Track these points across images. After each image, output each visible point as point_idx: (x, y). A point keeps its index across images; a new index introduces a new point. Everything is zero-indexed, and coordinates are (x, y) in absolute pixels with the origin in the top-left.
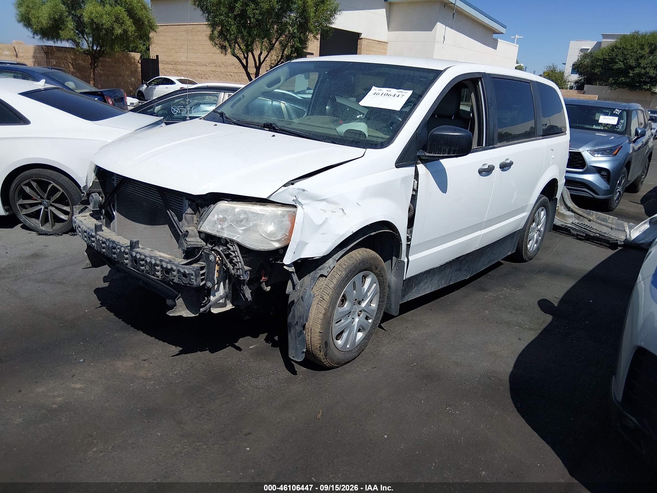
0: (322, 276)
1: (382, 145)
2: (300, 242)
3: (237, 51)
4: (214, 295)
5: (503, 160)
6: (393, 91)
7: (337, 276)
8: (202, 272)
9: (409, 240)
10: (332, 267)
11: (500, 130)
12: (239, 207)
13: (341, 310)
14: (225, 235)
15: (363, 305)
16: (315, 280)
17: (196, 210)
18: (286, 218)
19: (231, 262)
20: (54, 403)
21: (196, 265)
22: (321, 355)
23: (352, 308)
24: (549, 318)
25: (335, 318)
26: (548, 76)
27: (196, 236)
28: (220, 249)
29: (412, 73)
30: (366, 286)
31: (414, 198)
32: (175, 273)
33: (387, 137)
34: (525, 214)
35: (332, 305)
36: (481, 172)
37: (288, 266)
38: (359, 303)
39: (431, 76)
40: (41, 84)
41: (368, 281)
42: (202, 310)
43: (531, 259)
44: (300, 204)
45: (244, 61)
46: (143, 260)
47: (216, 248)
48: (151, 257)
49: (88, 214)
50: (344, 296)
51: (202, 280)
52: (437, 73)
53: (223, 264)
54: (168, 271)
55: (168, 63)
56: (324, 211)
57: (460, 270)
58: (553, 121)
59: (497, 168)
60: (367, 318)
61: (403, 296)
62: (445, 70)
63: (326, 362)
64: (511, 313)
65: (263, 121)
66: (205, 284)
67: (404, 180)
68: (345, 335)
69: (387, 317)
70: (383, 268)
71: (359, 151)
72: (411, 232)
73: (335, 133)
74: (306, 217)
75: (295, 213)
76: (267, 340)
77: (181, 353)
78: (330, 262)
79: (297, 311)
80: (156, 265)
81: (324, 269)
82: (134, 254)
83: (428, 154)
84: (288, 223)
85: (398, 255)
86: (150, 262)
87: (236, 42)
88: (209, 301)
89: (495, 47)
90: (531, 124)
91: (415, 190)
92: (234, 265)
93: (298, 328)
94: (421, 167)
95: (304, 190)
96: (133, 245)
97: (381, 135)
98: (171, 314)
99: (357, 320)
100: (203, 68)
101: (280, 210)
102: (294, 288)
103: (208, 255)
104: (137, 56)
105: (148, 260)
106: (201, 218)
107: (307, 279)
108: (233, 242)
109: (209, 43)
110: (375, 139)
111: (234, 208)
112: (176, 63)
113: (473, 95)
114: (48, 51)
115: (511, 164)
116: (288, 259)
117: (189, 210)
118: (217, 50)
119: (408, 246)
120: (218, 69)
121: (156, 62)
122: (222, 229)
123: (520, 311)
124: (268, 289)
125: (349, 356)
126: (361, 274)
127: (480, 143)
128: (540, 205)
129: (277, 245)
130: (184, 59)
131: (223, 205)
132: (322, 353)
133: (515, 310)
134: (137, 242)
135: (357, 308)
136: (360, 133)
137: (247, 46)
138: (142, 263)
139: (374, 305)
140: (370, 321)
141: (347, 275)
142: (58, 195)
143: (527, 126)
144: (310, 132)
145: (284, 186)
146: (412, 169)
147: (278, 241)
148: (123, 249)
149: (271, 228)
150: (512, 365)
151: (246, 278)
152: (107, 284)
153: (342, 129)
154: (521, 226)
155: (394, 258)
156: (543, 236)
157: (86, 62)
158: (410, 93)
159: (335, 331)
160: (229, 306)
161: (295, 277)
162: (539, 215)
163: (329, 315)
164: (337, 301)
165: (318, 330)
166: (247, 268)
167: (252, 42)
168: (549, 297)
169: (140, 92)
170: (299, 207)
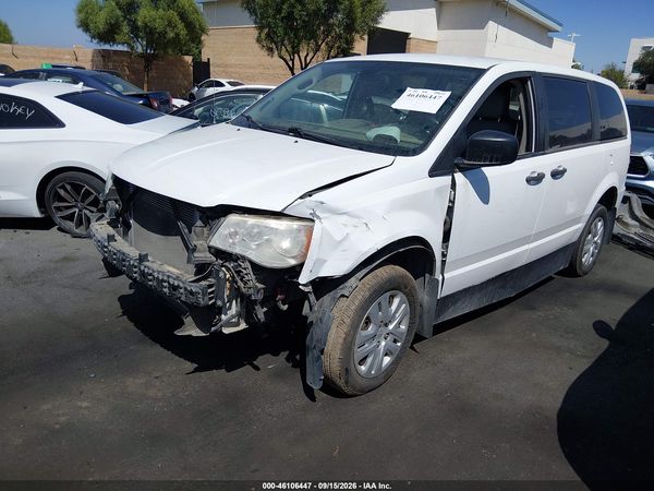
0: (343, 296)
1: (415, 152)
2: (318, 260)
3: (284, 52)
4: (226, 314)
5: (555, 167)
6: (430, 92)
7: (360, 297)
8: (210, 290)
9: (444, 255)
10: (354, 286)
11: (552, 134)
12: (251, 220)
13: (364, 333)
14: (237, 250)
15: (391, 327)
16: (335, 301)
17: (206, 223)
18: (303, 233)
19: (242, 280)
20: (57, 424)
21: (204, 283)
22: (341, 383)
23: (377, 330)
24: (605, 344)
25: (358, 342)
26: (607, 75)
27: (205, 251)
28: (231, 265)
29: (451, 72)
30: (394, 307)
31: (450, 210)
32: (182, 291)
33: (421, 142)
34: (581, 226)
35: (354, 328)
36: (529, 181)
37: (303, 285)
38: (386, 325)
39: (473, 75)
40: (79, 87)
41: (396, 301)
42: (213, 329)
43: (586, 274)
44: (318, 217)
45: (290, 63)
46: (151, 275)
47: (227, 264)
48: (159, 272)
49: (105, 222)
50: (367, 318)
51: (211, 299)
52: (480, 72)
53: (234, 281)
54: (175, 288)
55: (218, 66)
56: (345, 225)
57: (503, 287)
58: (612, 123)
59: (548, 176)
60: (395, 341)
61: (438, 316)
62: (488, 69)
63: (347, 390)
64: (562, 336)
65: (288, 126)
66: (215, 303)
67: (439, 190)
68: (369, 360)
69: (418, 338)
70: (413, 287)
71: (388, 159)
72: (447, 247)
73: (364, 139)
74: (324, 232)
75: (312, 228)
76: (288, 359)
77: (196, 370)
78: (352, 281)
79: (315, 333)
80: (163, 281)
81: (345, 289)
82: (142, 268)
83: (466, 162)
84: (305, 239)
85: (432, 272)
86: (158, 278)
87: (283, 44)
88: (220, 320)
89: (550, 45)
90: (588, 126)
91: (452, 202)
92: (245, 283)
93: (316, 353)
94: (459, 176)
95: (322, 203)
96: (142, 258)
97: (415, 140)
98: (179, 333)
99: (383, 343)
100: (252, 71)
101: (295, 225)
102: (311, 309)
103: (217, 272)
104: (189, 59)
105: (156, 275)
106: (212, 232)
107: (327, 299)
108: (244, 258)
109: (257, 45)
110: (406, 145)
111: (246, 222)
112: (226, 66)
113: (521, 96)
114: (105, 55)
115: (565, 171)
116: (304, 278)
117: (199, 223)
118: (264, 53)
119: (444, 262)
120: (267, 71)
121: (207, 64)
122: (234, 243)
123: (572, 335)
124: (285, 307)
125: (374, 383)
126: (388, 294)
127: (528, 148)
128: (596, 215)
129: (293, 262)
130: (233, 62)
131: (233, 218)
132: (343, 381)
133: (567, 333)
134: (146, 255)
135: (384, 331)
136: (391, 138)
137: (293, 48)
138: (150, 277)
139: (403, 327)
140: (399, 344)
141: (371, 295)
142: (91, 198)
143: (584, 128)
144: (336, 137)
145: (301, 198)
146: (448, 179)
147: (293, 258)
148: (132, 262)
149: (286, 244)
150: (561, 400)
151: (260, 297)
152: (132, 291)
153: (372, 133)
154: (575, 239)
155: (427, 275)
156: (600, 248)
157: (140, 66)
158: (448, 94)
159: (358, 357)
160: (243, 326)
161: (312, 297)
162: (596, 226)
163: (350, 339)
164: (358, 325)
165: (337, 356)
166: (260, 286)
167: (299, 44)
168: (606, 318)
169: (192, 94)
170: (317, 221)
